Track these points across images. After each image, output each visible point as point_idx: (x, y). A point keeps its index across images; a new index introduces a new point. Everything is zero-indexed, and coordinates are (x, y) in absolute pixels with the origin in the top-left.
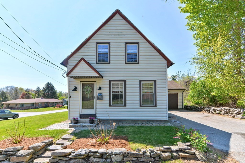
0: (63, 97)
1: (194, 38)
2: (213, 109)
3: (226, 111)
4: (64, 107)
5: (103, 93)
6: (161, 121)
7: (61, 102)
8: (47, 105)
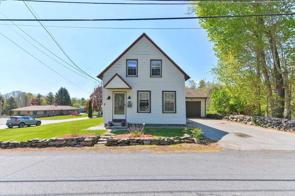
0: (77, 104)
1: (214, 50)
2: (231, 117)
3: (241, 119)
4: (81, 116)
5: (132, 102)
6: (180, 125)
7: (77, 110)
8: (61, 113)
